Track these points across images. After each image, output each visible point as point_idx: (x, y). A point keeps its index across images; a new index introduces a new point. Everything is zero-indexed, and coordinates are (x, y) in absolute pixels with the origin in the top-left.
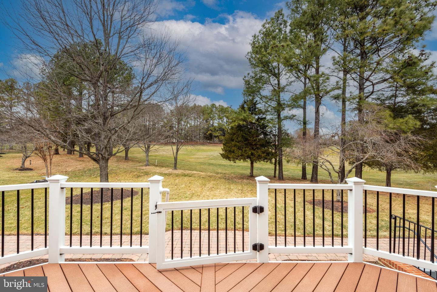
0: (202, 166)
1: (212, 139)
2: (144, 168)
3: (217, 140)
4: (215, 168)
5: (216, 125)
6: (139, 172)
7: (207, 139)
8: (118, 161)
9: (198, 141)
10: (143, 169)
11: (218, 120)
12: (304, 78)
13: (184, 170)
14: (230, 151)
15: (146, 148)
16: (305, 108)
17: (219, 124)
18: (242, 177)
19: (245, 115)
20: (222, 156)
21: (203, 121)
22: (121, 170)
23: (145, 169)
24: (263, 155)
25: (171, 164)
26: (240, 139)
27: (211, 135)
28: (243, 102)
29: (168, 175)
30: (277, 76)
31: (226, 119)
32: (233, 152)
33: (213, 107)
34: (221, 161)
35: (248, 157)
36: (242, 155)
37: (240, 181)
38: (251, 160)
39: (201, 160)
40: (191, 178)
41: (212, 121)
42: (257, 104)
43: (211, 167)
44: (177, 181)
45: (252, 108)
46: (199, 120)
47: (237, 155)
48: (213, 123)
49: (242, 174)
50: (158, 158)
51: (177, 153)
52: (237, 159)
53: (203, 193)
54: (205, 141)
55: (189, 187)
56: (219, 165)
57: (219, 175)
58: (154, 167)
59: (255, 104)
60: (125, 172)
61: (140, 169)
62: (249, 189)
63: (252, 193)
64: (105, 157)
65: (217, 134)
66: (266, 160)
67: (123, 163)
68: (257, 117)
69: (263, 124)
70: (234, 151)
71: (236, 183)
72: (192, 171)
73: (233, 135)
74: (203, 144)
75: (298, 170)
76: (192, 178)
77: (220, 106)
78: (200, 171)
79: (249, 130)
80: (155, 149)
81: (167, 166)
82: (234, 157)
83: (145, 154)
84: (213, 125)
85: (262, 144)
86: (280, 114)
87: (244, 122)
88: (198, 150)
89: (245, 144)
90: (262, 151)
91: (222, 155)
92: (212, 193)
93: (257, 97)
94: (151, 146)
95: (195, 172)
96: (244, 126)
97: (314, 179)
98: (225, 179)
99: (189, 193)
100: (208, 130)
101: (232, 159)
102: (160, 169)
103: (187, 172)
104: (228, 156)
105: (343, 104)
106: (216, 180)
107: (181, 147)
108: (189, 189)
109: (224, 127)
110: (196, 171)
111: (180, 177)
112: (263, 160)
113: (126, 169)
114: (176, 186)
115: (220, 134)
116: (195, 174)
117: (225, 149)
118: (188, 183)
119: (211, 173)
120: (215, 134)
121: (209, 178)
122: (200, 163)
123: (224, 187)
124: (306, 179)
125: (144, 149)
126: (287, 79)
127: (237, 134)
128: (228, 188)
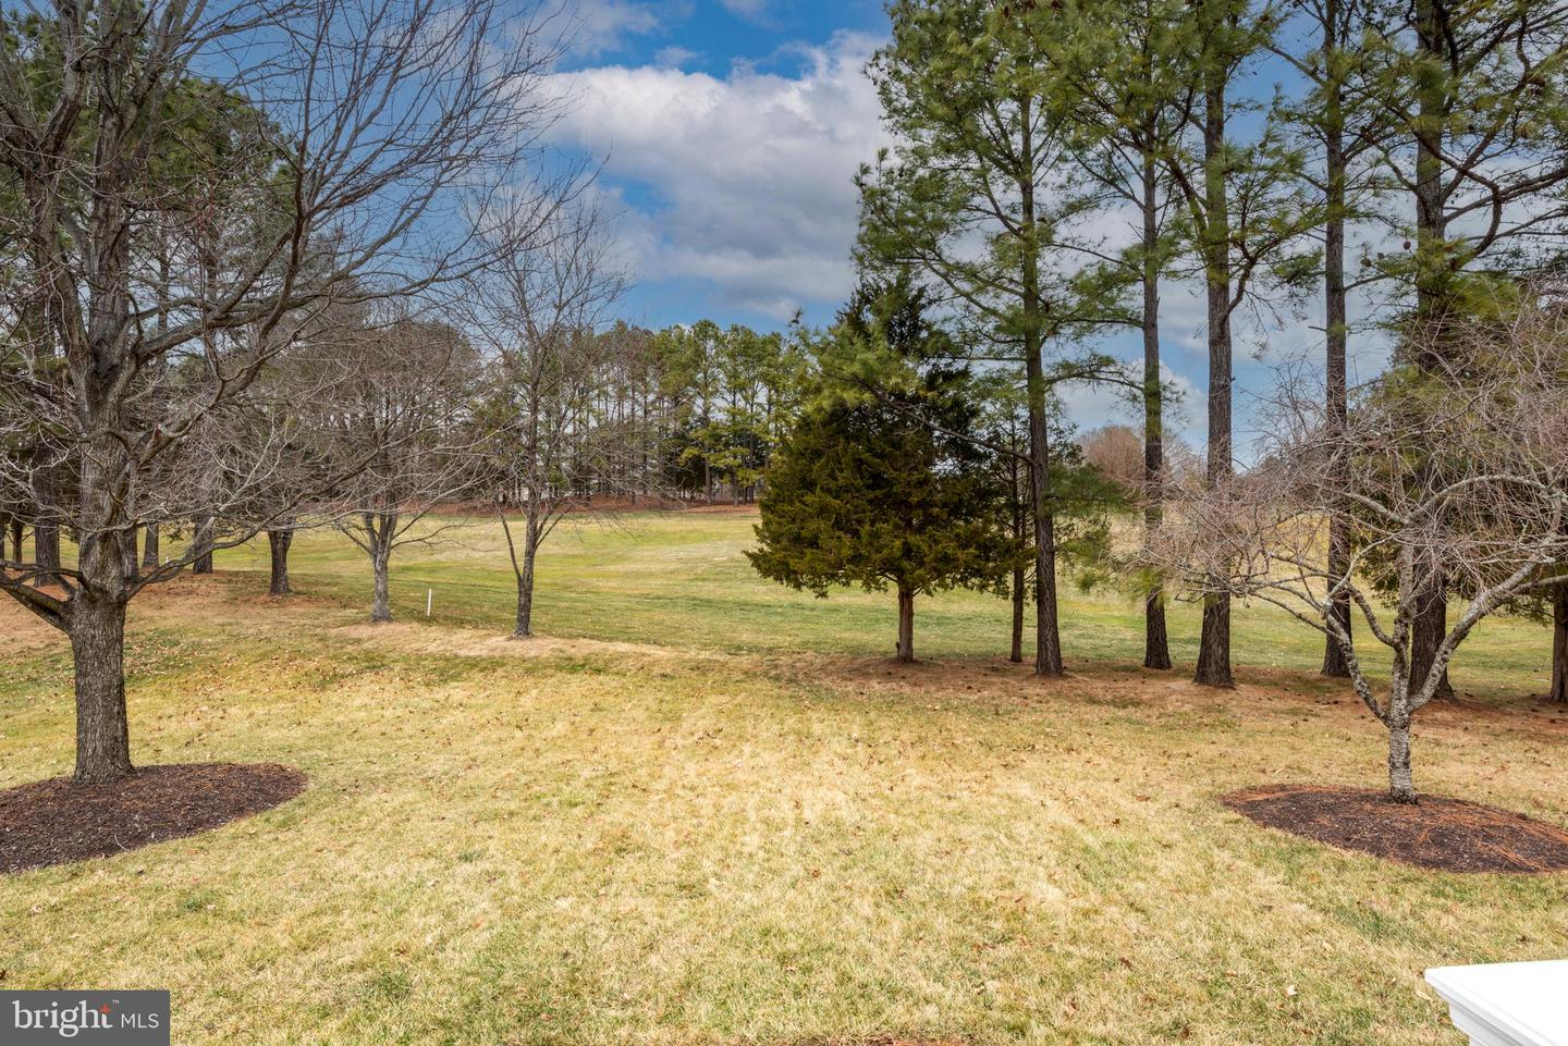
0: (658, 616)
1: (703, 483)
2: (364, 631)
3: (728, 486)
4: (722, 622)
5: (719, 416)
6: (335, 657)
7: (678, 482)
8: (232, 601)
9: (639, 493)
10: (358, 641)
11: (730, 398)
12: (1146, 183)
13: (570, 637)
14: (797, 539)
15: (371, 531)
16: (1154, 326)
17: (734, 415)
18: (859, 666)
19: (870, 357)
20: (759, 567)
21: (660, 398)
22: (243, 646)
23: (371, 638)
24: (961, 555)
25: (503, 607)
26: (843, 478)
27: (698, 463)
28: (857, 297)
29: (483, 664)
30: (1020, 168)
31: (765, 390)
32: (813, 543)
33: (706, 337)
34: (748, 587)
35: (891, 567)
36: (856, 559)
37: (851, 687)
38: (901, 581)
39: (655, 586)
40: (601, 678)
41: (700, 401)
42: (923, 306)
43: (703, 620)
44: (527, 702)
45: (902, 324)
46: (641, 400)
47: (831, 557)
48: (706, 411)
49: (855, 651)
50: (441, 577)
51: (530, 554)
52: (832, 577)
53: (667, 770)
54: (672, 491)
55: (592, 731)
56: (743, 606)
57: (745, 661)
58: (415, 625)
59: (914, 306)
60: (263, 656)
61: (344, 641)
62: (905, 736)
63: (923, 757)
64: (102, 590)
65: (727, 460)
66: (976, 581)
67: (259, 609)
68: (923, 370)
69: (957, 403)
70: (817, 537)
71: (836, 703)
72: (611, 640)
73: (812, 461)
74: (662, 507)
75: (1115, 622)
76: (609, 681)
77: (735, 329)
78: (647, 641)
79: (891, 430)
80: (421, 536)
81: (486, 621)
82: (819, 567)
83: (366, 564)
84: (704, 421)
85: (956, 499)
86: (1038, 353)
87: (867, 396)
88: (641, 537)
89: (871, 502)
90: (958, 535)
91: (757, 560)
92: (715, 767)
93: (927, 272)
94: (401, 523)
95: (622, 647)
96: (863, 414)
97: (1214, 668)
98: (777, 678)
99: (587, 773)
100: (682, 439)
101: (805, 578)
102: (447, 639)
103: (584, 648)
104: (787, 564)
105: (1330, 303)
106: (732, 688)
107: (549, 524)
108: (590, 746)
109: (755, 428)
110: (628, 640)
111: (545, 676)
112: (964, 580)
113: (269, 640)
114: (518, 734)
115: (739, 461)
116: (623, 656)
117: (774, 527)
118: (585, 711)
119: (705, 646)
120: (713, 460)
121: (693, 675)
122: (646, 596)
123: (776, 728)
124: (1169, 666)
125: (365, 537)
126: (1062, 187)
127: (831, 452)
128: (798, 733)
